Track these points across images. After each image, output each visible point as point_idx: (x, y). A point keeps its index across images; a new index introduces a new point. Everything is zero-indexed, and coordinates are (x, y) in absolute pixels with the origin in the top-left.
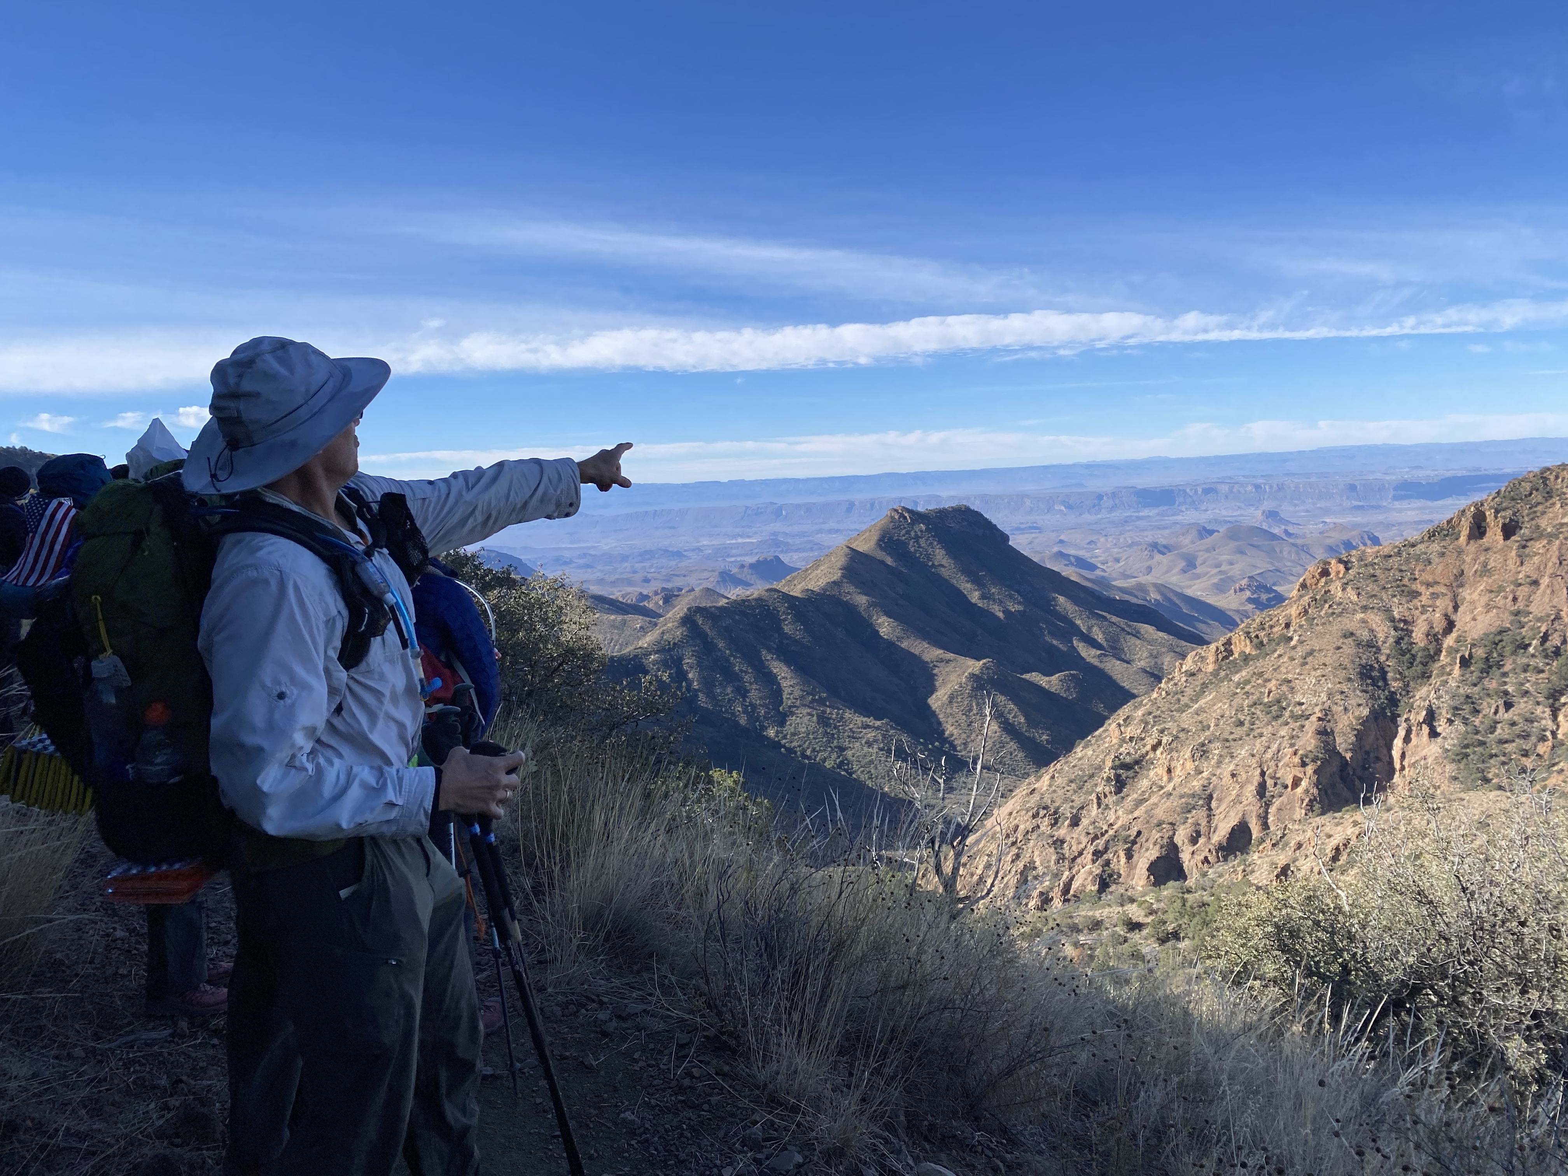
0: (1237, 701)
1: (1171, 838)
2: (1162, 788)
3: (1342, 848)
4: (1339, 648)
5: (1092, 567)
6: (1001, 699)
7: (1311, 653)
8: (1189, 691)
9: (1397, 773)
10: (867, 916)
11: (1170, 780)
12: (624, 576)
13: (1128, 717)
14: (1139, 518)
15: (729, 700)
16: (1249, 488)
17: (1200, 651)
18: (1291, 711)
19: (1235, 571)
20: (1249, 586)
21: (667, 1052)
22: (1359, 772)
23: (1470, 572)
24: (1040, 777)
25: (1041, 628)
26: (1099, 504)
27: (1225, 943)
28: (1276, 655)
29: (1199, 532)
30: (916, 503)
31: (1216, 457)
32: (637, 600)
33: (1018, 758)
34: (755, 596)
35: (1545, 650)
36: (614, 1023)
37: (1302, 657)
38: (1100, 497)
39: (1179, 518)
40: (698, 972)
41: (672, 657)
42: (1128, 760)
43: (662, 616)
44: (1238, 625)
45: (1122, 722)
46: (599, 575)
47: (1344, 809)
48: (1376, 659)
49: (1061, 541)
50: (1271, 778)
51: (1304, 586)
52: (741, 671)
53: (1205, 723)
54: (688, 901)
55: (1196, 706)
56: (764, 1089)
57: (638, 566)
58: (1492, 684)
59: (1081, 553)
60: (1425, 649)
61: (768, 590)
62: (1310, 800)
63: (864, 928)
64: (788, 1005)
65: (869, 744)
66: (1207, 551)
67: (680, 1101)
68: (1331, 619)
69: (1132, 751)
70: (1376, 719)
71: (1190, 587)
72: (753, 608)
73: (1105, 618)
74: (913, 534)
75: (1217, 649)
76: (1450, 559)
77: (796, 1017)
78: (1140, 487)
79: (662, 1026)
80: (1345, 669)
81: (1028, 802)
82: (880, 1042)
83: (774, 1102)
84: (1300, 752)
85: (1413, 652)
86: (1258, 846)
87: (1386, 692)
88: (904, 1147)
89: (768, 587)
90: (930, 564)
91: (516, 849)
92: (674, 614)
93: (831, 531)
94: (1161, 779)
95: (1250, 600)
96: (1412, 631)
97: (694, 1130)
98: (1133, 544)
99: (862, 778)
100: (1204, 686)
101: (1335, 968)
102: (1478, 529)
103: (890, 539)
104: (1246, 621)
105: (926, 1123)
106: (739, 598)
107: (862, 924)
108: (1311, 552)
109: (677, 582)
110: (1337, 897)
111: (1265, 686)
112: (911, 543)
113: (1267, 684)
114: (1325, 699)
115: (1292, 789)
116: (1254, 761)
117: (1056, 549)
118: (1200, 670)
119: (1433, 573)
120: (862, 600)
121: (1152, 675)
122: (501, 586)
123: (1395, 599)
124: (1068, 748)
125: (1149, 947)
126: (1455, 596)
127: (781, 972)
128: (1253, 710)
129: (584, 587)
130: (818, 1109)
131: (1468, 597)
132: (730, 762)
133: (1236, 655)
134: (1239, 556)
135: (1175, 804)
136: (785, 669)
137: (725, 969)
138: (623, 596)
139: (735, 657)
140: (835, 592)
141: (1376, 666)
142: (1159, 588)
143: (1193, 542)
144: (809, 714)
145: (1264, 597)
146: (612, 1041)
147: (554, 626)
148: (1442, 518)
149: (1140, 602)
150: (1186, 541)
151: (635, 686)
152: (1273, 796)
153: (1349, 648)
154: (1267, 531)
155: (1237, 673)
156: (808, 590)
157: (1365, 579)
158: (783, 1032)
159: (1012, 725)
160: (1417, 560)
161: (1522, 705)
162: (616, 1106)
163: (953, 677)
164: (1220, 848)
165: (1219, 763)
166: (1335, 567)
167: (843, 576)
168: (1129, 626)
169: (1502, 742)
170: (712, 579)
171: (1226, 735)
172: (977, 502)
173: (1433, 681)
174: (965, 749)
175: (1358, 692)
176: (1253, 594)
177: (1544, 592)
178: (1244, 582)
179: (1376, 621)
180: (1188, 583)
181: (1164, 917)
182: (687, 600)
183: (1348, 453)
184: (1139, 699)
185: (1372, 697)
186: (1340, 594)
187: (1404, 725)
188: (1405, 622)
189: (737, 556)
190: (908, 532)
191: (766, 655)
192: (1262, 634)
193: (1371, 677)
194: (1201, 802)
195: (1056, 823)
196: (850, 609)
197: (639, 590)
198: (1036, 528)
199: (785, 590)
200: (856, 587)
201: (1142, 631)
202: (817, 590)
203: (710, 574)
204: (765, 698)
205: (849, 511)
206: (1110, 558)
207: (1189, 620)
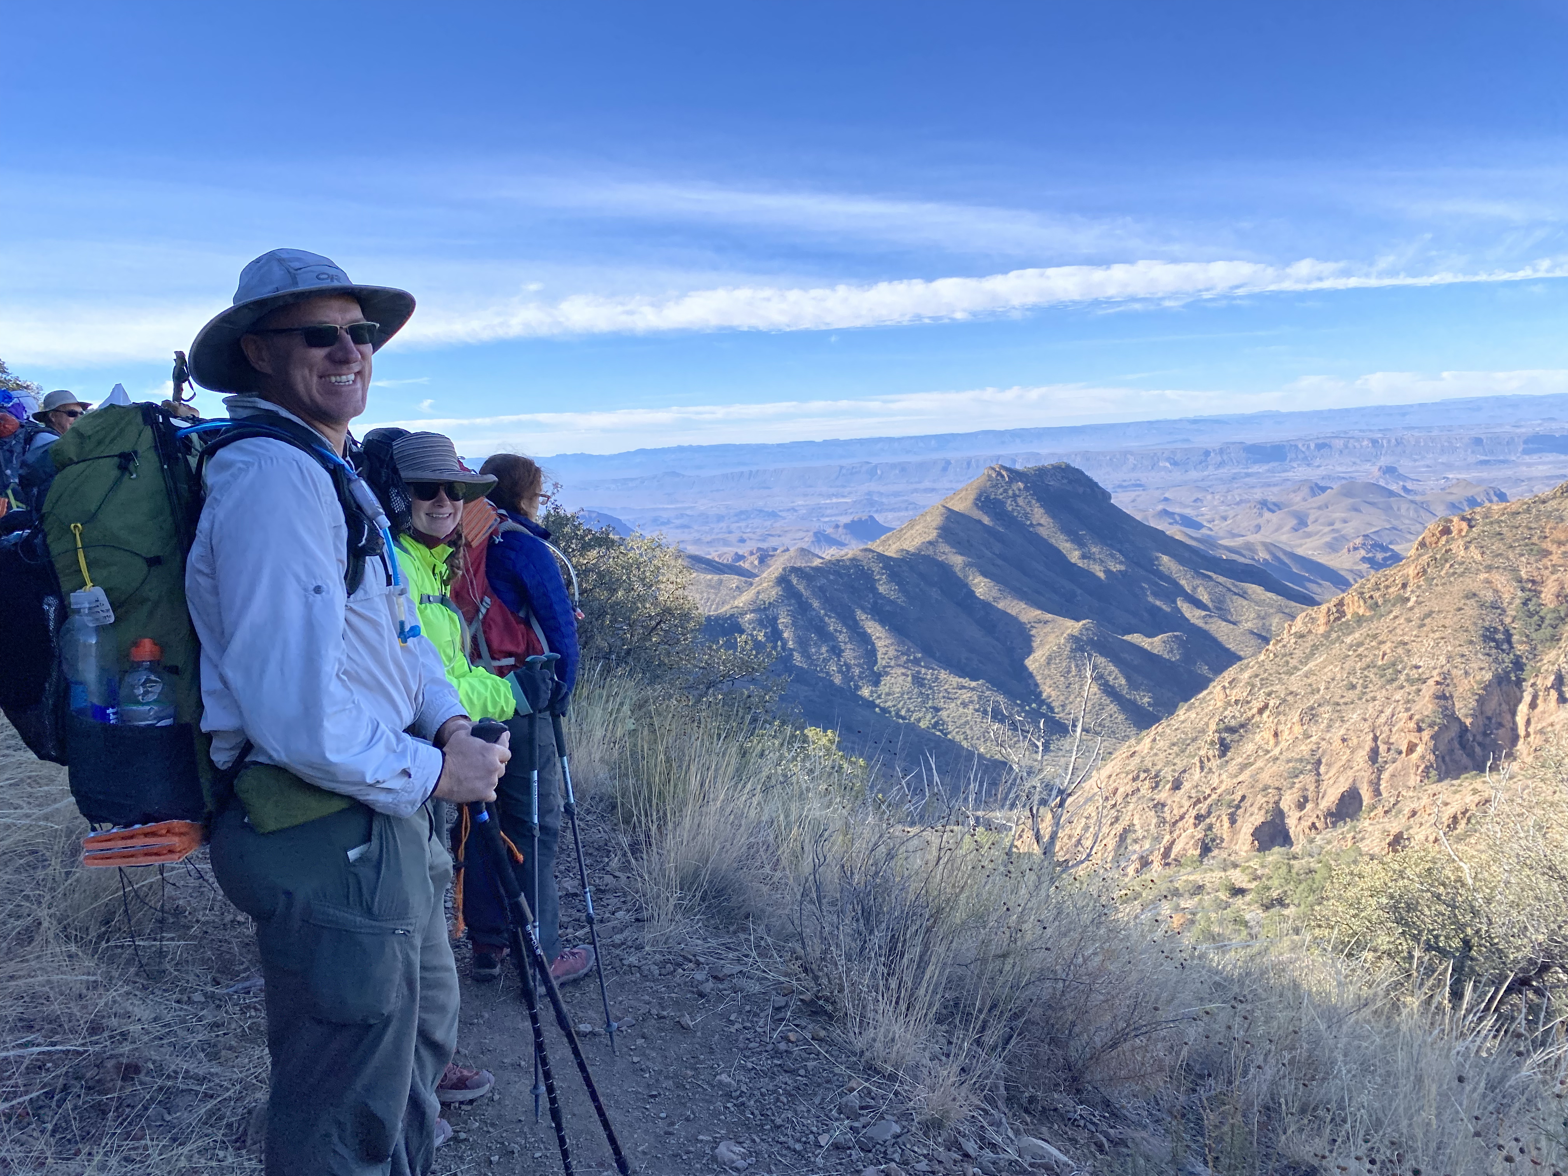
0: (1349, 664)
1: (1277, 803)
2: (1268, 752)
3: (1459, 816)
4: (1460, 609)
5: (1198, 526)
6: (1101, 660)
7: (1429, 614)
8: (1298, 653)
9: (1521, 741)
10: (966, 883)
11: (1277, 744)
12: (720, 536)
13: (1234, 679)
14: (1248, 475)
15: (824, 659)
16: (1365, 443)
17: (1310, 612)
18: (1407, 675)
19: (1348, 529)
20: (1364, 544)
21: (762, 1015)
22: (1479, 738)
24: (1141, 740)
25: (1143, 588)
26: (1206, 461)
27: (1336, 913)
28: (1391, 616)
29: (1312, 489)
30: (1014, 461)
31: (1330, 410)
32: (733, 560)
33: (1119, 720)
34: (849, 556)
36: (710, 984)
37: (1419, 618)
38: (1207, 453)
39: (1290, 474)
40: (794, 935)
41: (767, 616)
42: (1233, 723)
43: (757, 576)
44: (1351, 585)
45: (1227, 685)
46: (697, 535)
47: (1463, 776)
48: (1501, 621)
49: (1166, 499)
50: (1385, 743)
51: (1423, 544)
52: (836, 630)
53: (1314, 686)
54: (784, 862)
55: (1306, 669)
56: (861, 1056)
57: (734, 526)
59: (1188, 512)
60: (1556, 610)
61: (862, 550)
62: (1426, 767)
63: (963, 896)
64: (886, 971)
65: (964, 705)
66: (1320, 508)
67: (776, 1065)
68: (1452, 579)
69: (1238, 714)
70: (1499, 684)
71: (1301, 545)
72: (848, 568)
73: (1210, 577)
74: (1010, 492)
75: (1329, 610)
77: (894, 985)
78: (1249, 443)
79: (757, 988)
80: (1466, 631)
81: (1128, 765)
82: (980, 1011)
83: (871, 1070)
84: (1416, 717)
85: (1541, 614)
86: (1369, 813)
87: (1511, 656)
88: (1004, 1120)
89: (862, 547)
90: (1028, 523)
91: (614, 807)
92: (769, 574)
93: (926, 490)
94: (1267, 743)
95: (1364, 559)
96: (1540, 592)
97: (791, 1095)
98: (1241, 501)
99: (958, 738)
100: (1315, 648)
101: (1456, 943)
103: (987, 498)
104: (1360, 581)
105: (1026, 1094)
106: (834, 558)
107: (961, 891)
108: (1432, 508)
109: (773, 542)
110: (1458, 869)
111: (1379, 649)
112: (1009, 502)
113: (1382, 646)
114: (1444, 662)
115: (1407, 755)
116: (1366, 725)
117: (1160, 507)
118: (1310, 632)
119: (1564, 530)
120: (957, 560)
121: (1260, 636)
122: (600, 546)
123: (1523, 559)
124: (1170, 709)
125: (1253, 914)
127: (878, 938)
128: (1366, 673)
129: (681, 546)
130: (915, 1078)
132: (825, 721)
133: (1349, 616)
134: (1354, 513)
135: (1282, 768)
136: (879, 628)
137: (821, 932)
138: (720, 556)
139: (830, 617)
140: (930, 552)
141: (1501, 628)
142: (1267, 546)
143: (1305, 500)
144: (903, 674)
145: (1380, 556)
146: (708, 1001)
147: (652, 585)
149: (1248, 561)
150: (1297, 498)
151: (731, 645)
152: (1386, 762)
153: (1471, 610)
154: (1383, 488)
155: (1349, 634)
156: (902, 550)
157: (1491, 538)
158: (880, 999)
159: (1113, 687)
160: (1548, 517)
162: (712, 1068)
163: (1051, 638)
164: (1329, 814)
165: (1329, 726)
166: (1457, 524)
167: (939, 536)
168: (1236, 586)
170: (806, 539)
171: (1336, 699)
172: (1078, 459)
173: (1563, 644)
174: (1063, 710)
175: (1480, 656)
176: (1368, 553)
178: (1358, 541)
179: (1501, 580)
180: (1299, 542)
181: (1269, 883)
182: (782, 559)
183: (1473, 406)
184: (1246, 661)
185: (1496, 661)
186: (1462, 553)
187: (1530, 690)
188: (1534, 582)
189: (832, 516)
190: (1005, 491)
191: (860, 615)
192: (1377, 595)
193: (1494, 640)
194: (1309, 767)
195: (1157, 786)
196: (945, 569)
197: (735, 550)
198: (1140, 485)
199: (880, 550)
200: (952, 547)
201: (1250, 591)
202: (911, 549)
203: (804, 534)
204: (859, 657)
205: (945, 469)
206: (1217, 517)
207: (1299, 580)
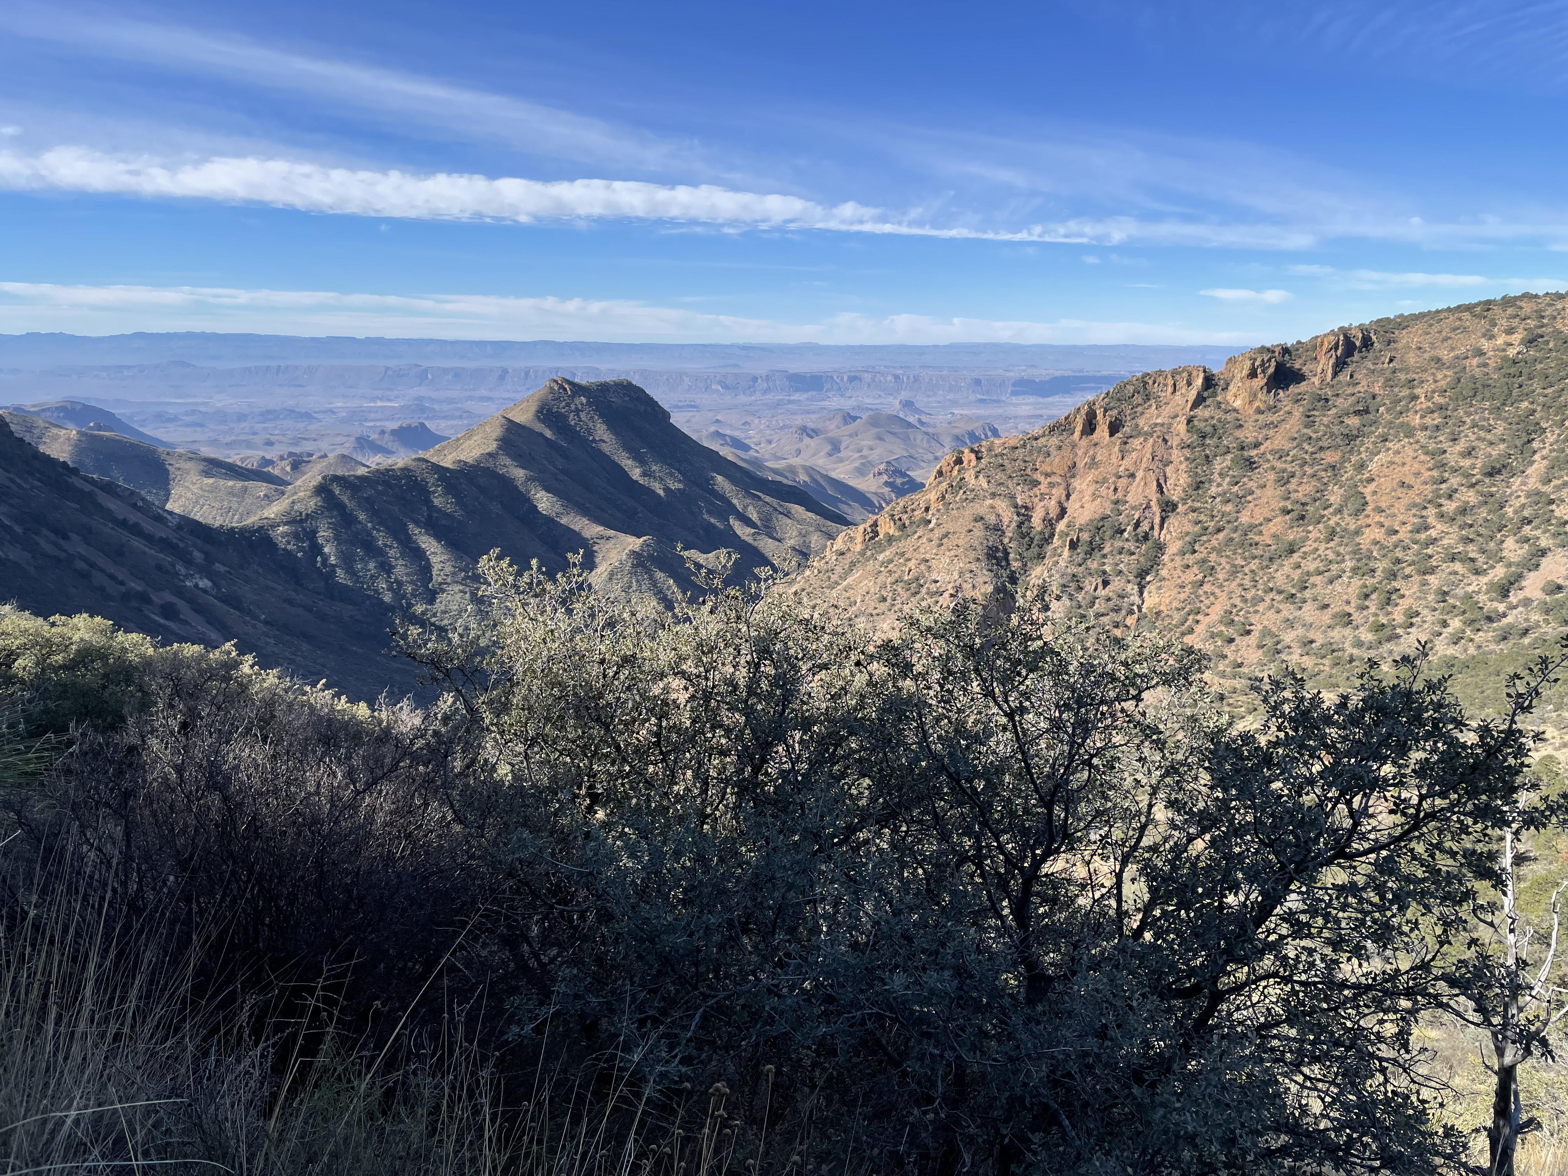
0: (882, 578)
4: (970, 531)
5: (747, 448)
6: (660, 575)
7: (946, 535)
8: (839, 569)
12: (242, 437)
14: (790, 402)
15: (372, 576)
16: (889, 378)
17: (848, 531)
18: (928, 588)
19: (874, 456)
20: (886, 470)
23: (1080, 465)
25: (699, 506)
26: (754, 386)
28: (916, 536)
29: (844, 418)
30: (574, 375)
31: (861, 347)
32: (259, 465)
34: (399, 465)
35: (1136, 535)
37: (938, 538)
38: (755, 379)
39: (827, 403)
41: (304, 529)
43: (290, 484)
46: (213, 435)
48: (1001, 541)
49: (718, 421)
51: (940, 473)
52: (386, 545)
53: (852, 599)
55: (845, 583)
57: (259, 427)
58: (1093, 565)
59: (737, 434)
60: (1042, 533)
61: (414, 460)
66: (850, 436)
68: (964, 504)
70: (998, 595)
71: (835, 469)
72: (399, 479)
73: (759, 497)
74: (573, 407)
75: (865, 530)
76: (1066, 452)
78: (791, 371)
80: (975, 550)
85: (1031, 535)
87: (1008, 572)
89: (414, 457)
90: (591, 438)
92: (305, 483)
93: (482, 399)
95: (886, 484)
96: (1031, 517)
98: (784, 426)
100: (853, 564)
102: (1090, 427)
103: (549, 410)
104: (889, 505)
106: (381, 467)
108: (943, 440)
109: (307, 447)
111: (906, 565)
112: (572, 416)
113: (908, 563)
114: (957, 577)
117: (713, 429)
118: (849, 549)
119: (1051, 464)
120: (519, 474)
121: (801, 553)
123: (1019, 488)
126: (1068, 485)
128: (895, 587)
129: (194, 447)
131: (1078, 487)
133: (881, 536)
134: (878, 442)
136: (436, 544)
138: (242, 460)
139: (378, 531)
140: (490, 464)
141: (1001, 547)
142: (809, 470)
143: (838, 428)
144: (461, 591)
145: (899, 481)
148: (1061, 413)
149: (790, 483)
150: (832, 426)
153: (979, 531)
154: (903, 420)
155: (881, 552)
156: (460, 461)
157: (994, 469)
160: (1039, 452)
161: (1117, 583)
163: (613, 554)
166: (968, 457)
167: (499, 448)
168: (781, 506)
169: (1098, 615)
170: (347, 445)
171: (870, 610)
172: (637, 377)
173: (1046, 561)
175: (984, 571)
176: (890, 478)
177: (1139, 484)
178: (882, 467)
179: (1003, 507)
180: (833, 466)
182: (319, 467)
185: (996, 576)
186: (973, 481)
188: (1027, 508)
189: (376, 420)
190: (568, 405)
191: (413, 529)
192: (904, 517)
193: (995, 558)
196: (507, 483)
197: (261, 453)
198: (694, 407)
199: (434, 460)
200: (513, 460)
201: (793, 511)
202: (470, 461)
203: (346, 439)
204: (412, 574)
205: (502, 377)
206: (763, 440)
207: (834, 500)
